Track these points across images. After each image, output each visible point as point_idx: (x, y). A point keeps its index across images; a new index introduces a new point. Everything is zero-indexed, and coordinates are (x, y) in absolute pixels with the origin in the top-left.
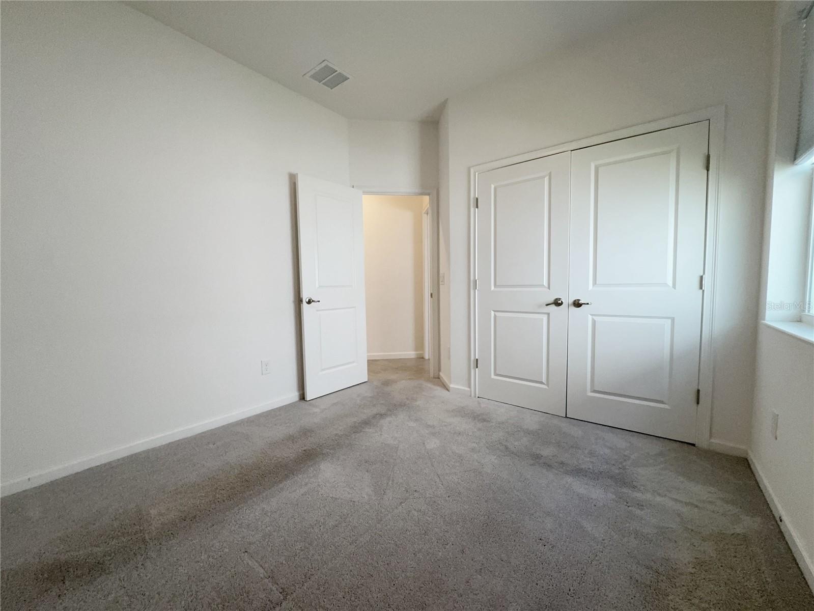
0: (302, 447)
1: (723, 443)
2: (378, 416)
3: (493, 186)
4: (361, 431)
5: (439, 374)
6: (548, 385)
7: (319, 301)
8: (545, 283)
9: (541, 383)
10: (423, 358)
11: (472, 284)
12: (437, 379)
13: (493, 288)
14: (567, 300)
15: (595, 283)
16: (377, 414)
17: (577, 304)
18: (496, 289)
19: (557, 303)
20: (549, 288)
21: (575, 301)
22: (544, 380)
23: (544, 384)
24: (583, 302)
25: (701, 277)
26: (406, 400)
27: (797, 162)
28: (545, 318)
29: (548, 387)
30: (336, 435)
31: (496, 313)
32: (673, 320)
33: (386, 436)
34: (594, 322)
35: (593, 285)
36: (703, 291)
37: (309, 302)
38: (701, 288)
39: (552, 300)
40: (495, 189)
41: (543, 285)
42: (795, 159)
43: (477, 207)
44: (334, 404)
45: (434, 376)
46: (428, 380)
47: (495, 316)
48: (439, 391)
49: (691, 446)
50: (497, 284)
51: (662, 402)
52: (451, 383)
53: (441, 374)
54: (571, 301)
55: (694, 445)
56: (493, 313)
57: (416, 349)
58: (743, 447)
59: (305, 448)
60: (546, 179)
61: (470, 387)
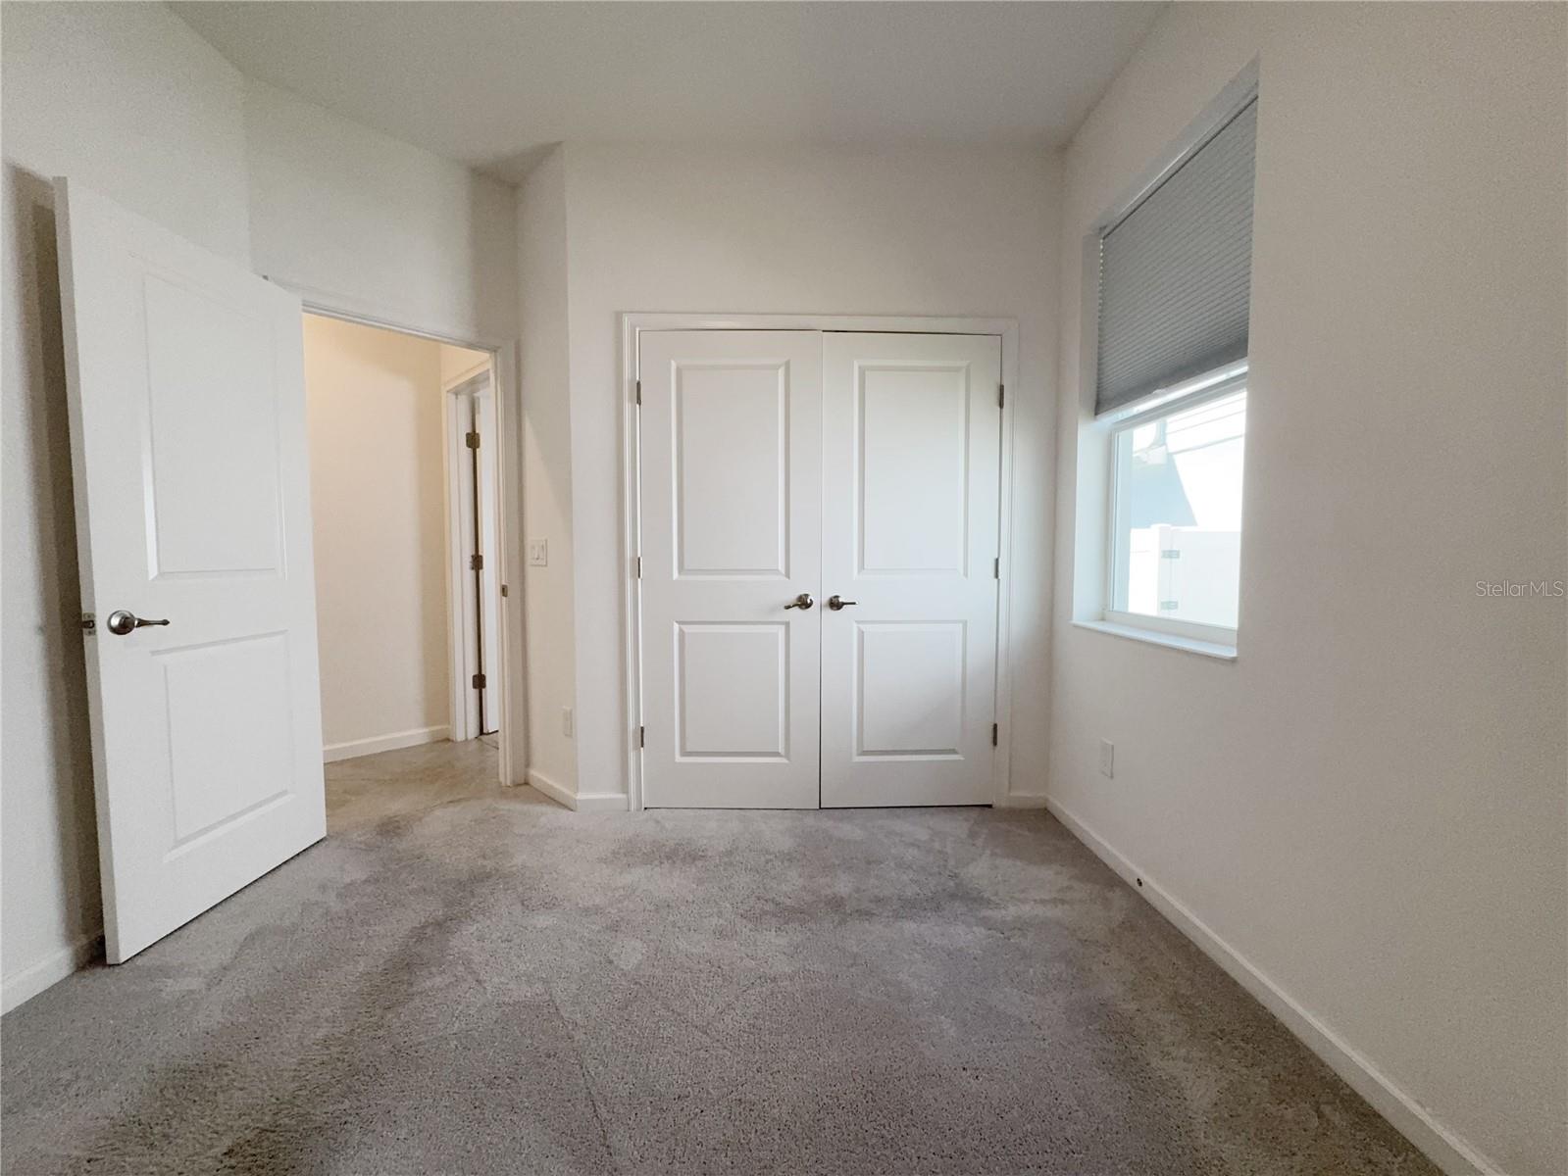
0: (211, 1147)
1: (1022, 794)
2: (429, 931)
3: (673, 365)
4: (411, 996)
5: (526, 775)
6: (787, 755)
7: (165, 623)
8: (781, 567)
9: (776, 754)
10: (448, 740)
11: (628, 567)
12: (523, 788)
13: (676, 575)
14: (819, 598)
15: (862, 566)
16: (423, 927)
17: (835, 604)
18: (684, 578)
19: (803, 603)
20: (788, 575)
21: (831, 600)
22: (781, 750)
23: (781, 756)
24: (845, 601)
25: (997, 560)
26: (480, 862)
27: (1098, 416)
28: (781, 630)
29: (789, 759)
30: (326, 1043)
31: (682, 626)
32: (965, 623)
33: (496, 980)
34: (861, 634)
35: (859, 572)
36: (999, 580)
37: (125, 627)
38: (997, 576)
39: (792, 598)
40: (679, 371)
41: (777, 570)
42: (1096, 414)
43: (639, 401)
44: (252, 938)
45: (513, 782)
46: (503, 793)
47: (682, 634)
48: (548, 815)
49: (986, 808)
50: (686, 567)
51: (953, 751)
52: (577, 790)
53: (536, 774)
54: (825, 599)
55: (990, 806)
56: (676, 626)
57: (429, 721)
58: (1041, 794)
59: (227, 1142)
60: (781, 372)
61: (625, 790)
